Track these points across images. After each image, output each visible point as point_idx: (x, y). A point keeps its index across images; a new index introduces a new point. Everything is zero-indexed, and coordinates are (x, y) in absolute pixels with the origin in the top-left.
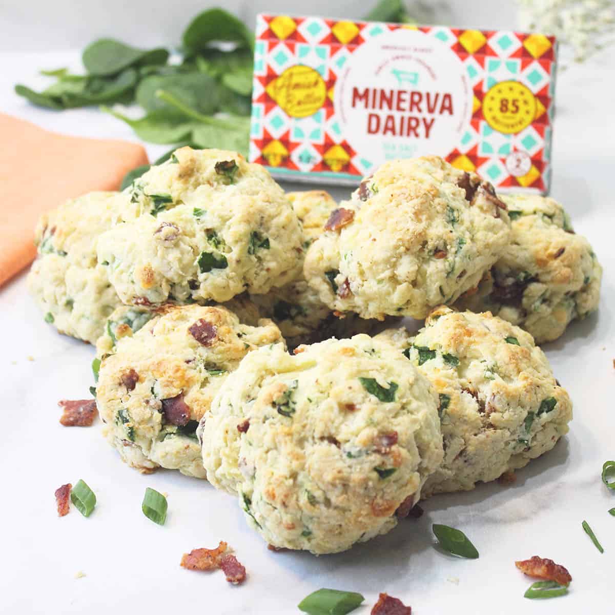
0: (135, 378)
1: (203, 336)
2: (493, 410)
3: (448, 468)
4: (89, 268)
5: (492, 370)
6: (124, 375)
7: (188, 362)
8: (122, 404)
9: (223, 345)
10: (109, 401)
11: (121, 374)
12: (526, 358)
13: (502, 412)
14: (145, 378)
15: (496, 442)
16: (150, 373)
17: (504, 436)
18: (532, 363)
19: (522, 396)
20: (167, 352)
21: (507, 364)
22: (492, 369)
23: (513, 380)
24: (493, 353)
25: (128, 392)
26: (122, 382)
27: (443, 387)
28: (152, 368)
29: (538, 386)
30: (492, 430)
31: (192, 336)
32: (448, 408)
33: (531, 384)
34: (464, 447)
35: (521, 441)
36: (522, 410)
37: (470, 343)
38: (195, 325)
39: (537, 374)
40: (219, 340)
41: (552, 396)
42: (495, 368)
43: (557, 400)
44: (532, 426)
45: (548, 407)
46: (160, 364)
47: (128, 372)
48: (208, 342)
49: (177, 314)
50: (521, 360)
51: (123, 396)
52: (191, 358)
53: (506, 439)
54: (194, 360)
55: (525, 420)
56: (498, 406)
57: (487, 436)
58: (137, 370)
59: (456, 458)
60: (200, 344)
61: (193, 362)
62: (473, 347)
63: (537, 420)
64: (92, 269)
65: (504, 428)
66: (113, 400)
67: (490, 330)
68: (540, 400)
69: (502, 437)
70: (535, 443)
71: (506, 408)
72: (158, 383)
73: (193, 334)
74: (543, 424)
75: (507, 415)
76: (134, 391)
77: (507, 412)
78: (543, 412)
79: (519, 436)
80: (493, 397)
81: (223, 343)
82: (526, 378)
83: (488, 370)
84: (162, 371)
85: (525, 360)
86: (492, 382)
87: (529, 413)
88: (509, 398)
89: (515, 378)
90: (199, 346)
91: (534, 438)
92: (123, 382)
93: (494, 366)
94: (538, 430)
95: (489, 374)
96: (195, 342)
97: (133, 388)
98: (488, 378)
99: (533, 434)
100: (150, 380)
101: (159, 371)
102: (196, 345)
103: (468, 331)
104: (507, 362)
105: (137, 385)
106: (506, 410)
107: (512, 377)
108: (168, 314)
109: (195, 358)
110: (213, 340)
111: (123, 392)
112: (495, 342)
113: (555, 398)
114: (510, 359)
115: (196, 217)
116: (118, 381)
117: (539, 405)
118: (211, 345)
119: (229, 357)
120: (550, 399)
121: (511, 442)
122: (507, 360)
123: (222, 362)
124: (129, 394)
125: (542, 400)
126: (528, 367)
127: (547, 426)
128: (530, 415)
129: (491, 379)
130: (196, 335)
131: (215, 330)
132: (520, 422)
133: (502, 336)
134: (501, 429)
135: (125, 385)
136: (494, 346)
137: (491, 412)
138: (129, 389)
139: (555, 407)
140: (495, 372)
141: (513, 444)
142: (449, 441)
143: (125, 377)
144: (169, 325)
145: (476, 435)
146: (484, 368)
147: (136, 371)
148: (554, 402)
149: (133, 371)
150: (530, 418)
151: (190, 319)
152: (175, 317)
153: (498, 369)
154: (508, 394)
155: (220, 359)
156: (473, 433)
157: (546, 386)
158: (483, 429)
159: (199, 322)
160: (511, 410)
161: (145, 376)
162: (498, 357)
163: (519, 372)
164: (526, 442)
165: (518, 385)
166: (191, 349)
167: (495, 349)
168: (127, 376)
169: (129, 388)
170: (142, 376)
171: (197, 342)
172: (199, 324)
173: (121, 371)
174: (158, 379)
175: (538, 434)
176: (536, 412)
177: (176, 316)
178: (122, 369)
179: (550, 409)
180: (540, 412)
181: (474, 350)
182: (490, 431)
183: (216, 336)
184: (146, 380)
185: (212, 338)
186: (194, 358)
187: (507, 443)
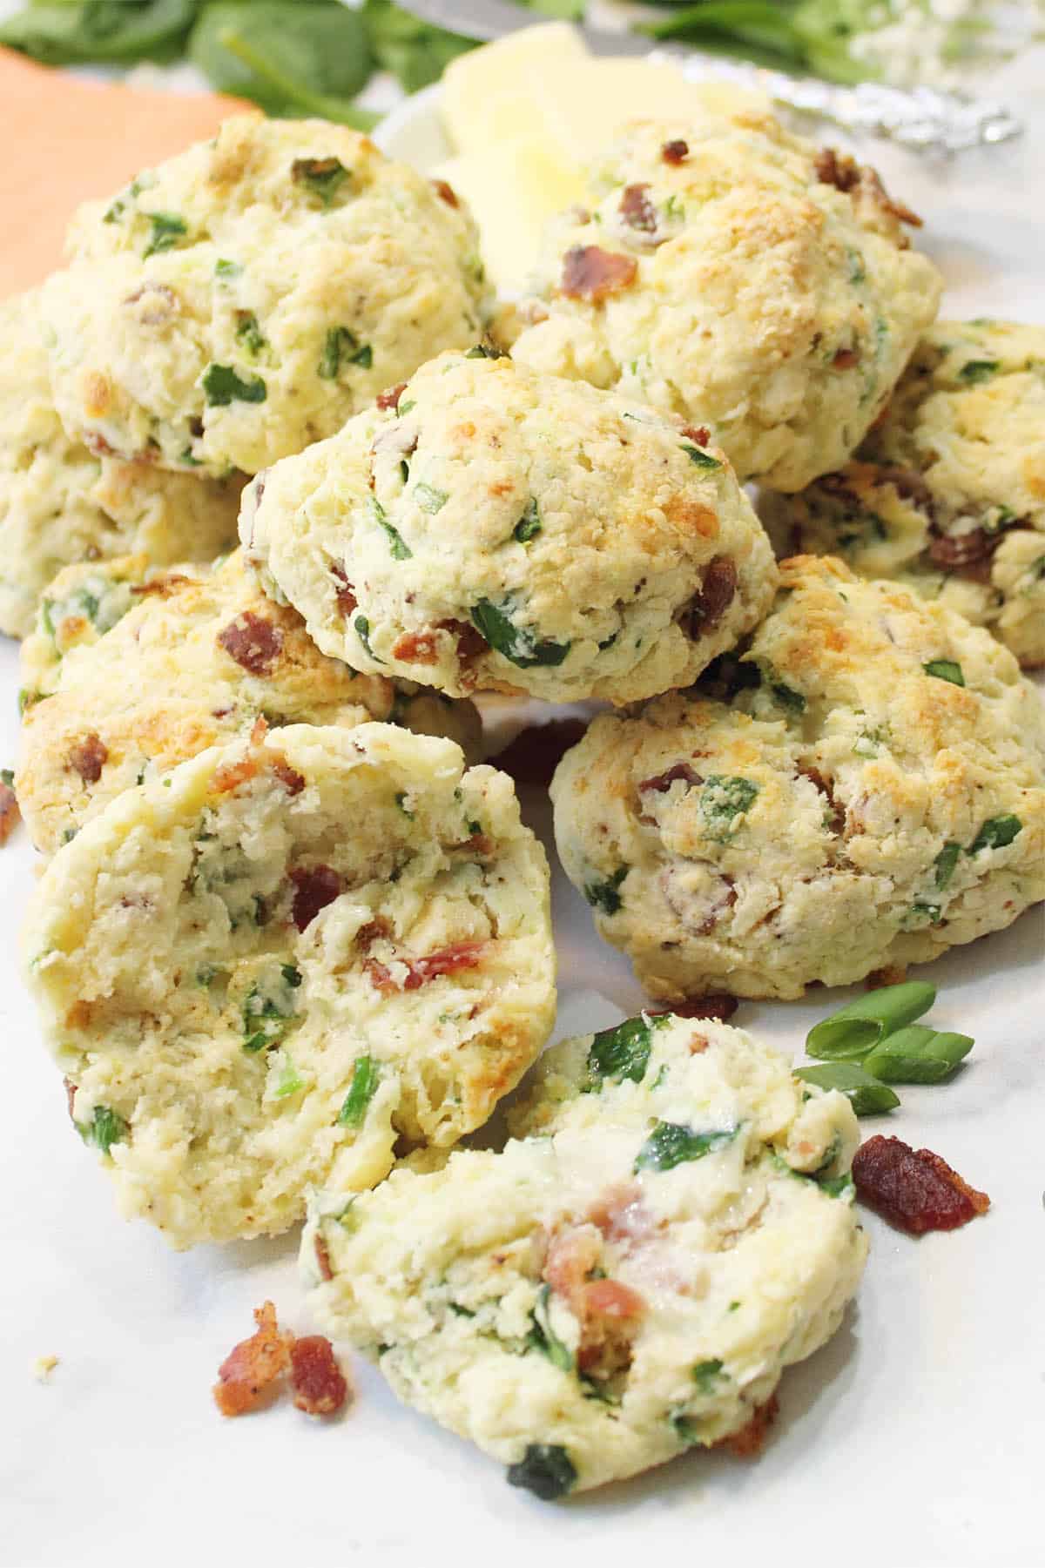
0: (99, 757)
1: (251, 654)
2: (859, 829)
3: (737, 946)
4: (16, 470)
5: (876, 737)
6: (74, 748)
7: (220, 714)
8: (72, 815)
9: (298, 674)
10: (44, 807)
11: (68, 746)
12: (966, 716)
13: (878, 837)
14: (123, 754)
15: (855, 901)
16: (133, 742)
17: (876, 890)
18: (978, 730)
19: (934, 805)
20: (171, 692)
21: (915, 727)
22: (877, 733)
23: (921, 763)
24: (886, 697)
25: (85, 788)
26: (70, 763)
27: (747, 762)
28: (137, 731)
29: (980, 787)
30: (849, 874)
31: (227, 654)
32: (750, 812)
33: (961, 780)
34: (775, 904)
35: (922, 906)
36: (931, 837)
37: (837, 666)
38: (234, 626)
39: (985, 756)
40: (289, 660)
41: (1013, 812)
42: (883, 731)
43: (1023, 822)
44: (954, 874)
45: (999, 837)
46: (155, 721)
47: (83, 740)
48: (264, 667)
49: (191, 598)
50: (950, 719)
51: (74, 795)
52: (225, 705)
53: (881, 899)
54: (233, 709)
55: (938, 860)
56: (870, 824)
57: (834, 888)
58: (103, 737)
59: (758, 925)
60: (245, 672)
61: (231, 713)
62: (841, 675)
63: (964, 862)
64: (21, 473)
65: (881, 872)
66: (52, 805)
67: (892, 639)
68: (979, 818)
69: (873, 893)
70: (957, 914)
71: (891, 827)
72: (151, 765)
73: (230, 649)
74: (982, 873)
75: (888, 846)
76: (99, 784)
77: (892, 837)
78: (984, 845)
79: (916, 895)
80: (863, 800)
81: (299, 667)
82: (951, 765)
83: (866, 734)
84: (160, 738)
85: (960, 722)
86: (869, 764)
87: (947, 844)
88: (900, 806)
89: (927, 762)
90: (243, 677)
91: (957, 903)
92: (73, 765)
93: (880, 727)
94: (971, 885)
95: (864, 744)
96: (234, 666)
97: (96, 777)
98: (860, 754)
99: (954, 893)
100: (133, 760)
101: (152, 739)
102: (237, 672)
103: (837, 636)
104: (912, 722)
105: (105, 771)
106: (891, 833)
107: (922, 758)
108: (171, 599)
109: (236, 704)
110: (275, 662)
111: (72, 788)
112: (896, 670)
113: (1020, 817)
114: (922, 715)
115: (219, 281)
116: (60, 763)
117: (975, 829)
118: (271, 673)
119: (315, 698)
120: (1004, 819)
121: (894, 906)
122: (914, 716)
123: (297, 712)
124: (88, 791)
125: (983, 819)
126: (966, 739)
127: (992, 876)
128: (949, 850)
129: (869, 758)
130: (236, 650)
131: (279, 637)
132: (921, 863)
133: (920, 657)
134: (872, 875)
135: (78, 770)
136: (891, 679)
137: (855, 832)
138: (87, 782)
139: (1015, 838)
140: (882, 740)
141: (898, 911)
142: (742, 886)
143: (76, 754)
144: (175, 623)
145: (807, 881)
146: (857, 728)
147: (101, 739)
148: (1014, 826)
149: (93, 739)
150: (949, 856)
151: (224, 612)
152: (186, 606)
153: (891, 734)
154: (897, 798)
155: (294, 704)
156: (801, 875)
157: (1004, 786)
158: (828, 869)
159: (241, 619)
160: (902, 834)
161: (122, 750)
162: (893, 706)
163: (939, 746)
164: (932, 910)
165: (930, 777)
166: (224, 683)
167: (893, 687)
168: (82, 751)
169: (87, 778)
170: (114, 750)
171: (240, 667)
172: (243, 625)
173: (68, 739)
174: (151, 757)
175: (965, 895)
176: (968, 843)
177: (192, 603)
178: (70, 735)
179: (1003, 841)
180: (978, 845)
181: (844, 683)
182: (842, 875)
183: (281, 651)
184: (126, 759)
185: (271, 656)
186: (232, 705)
187: (884, 908)
